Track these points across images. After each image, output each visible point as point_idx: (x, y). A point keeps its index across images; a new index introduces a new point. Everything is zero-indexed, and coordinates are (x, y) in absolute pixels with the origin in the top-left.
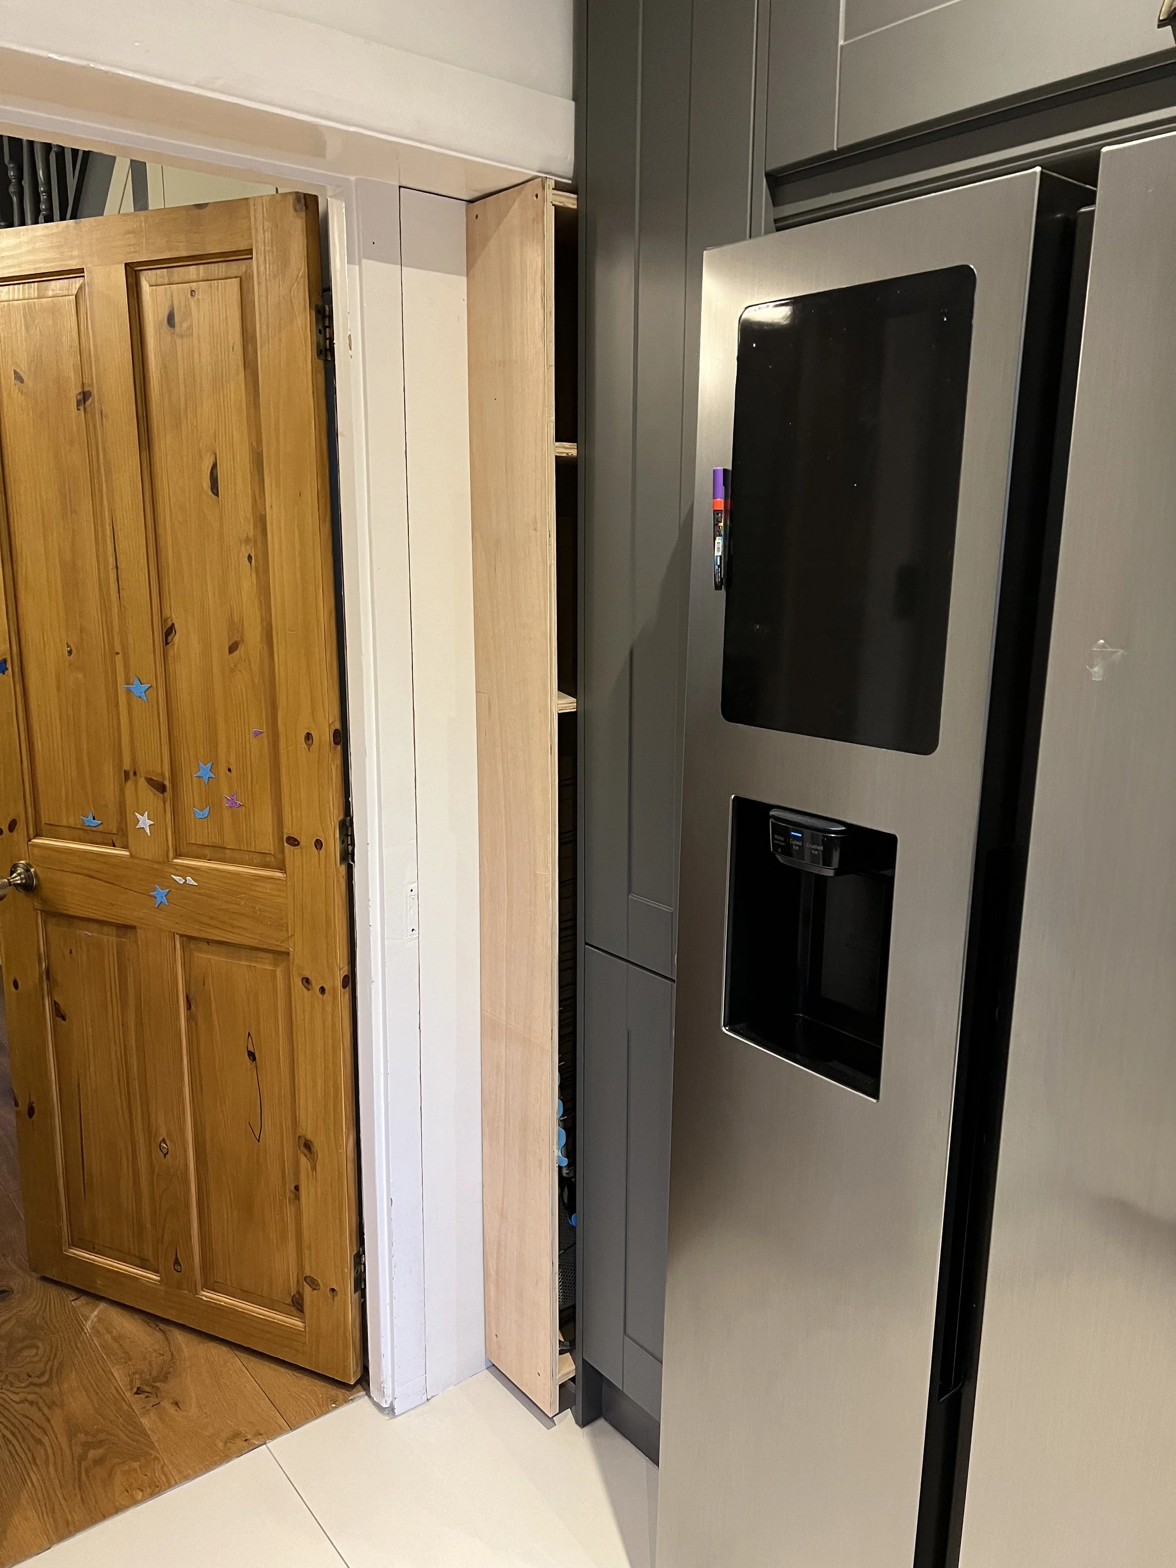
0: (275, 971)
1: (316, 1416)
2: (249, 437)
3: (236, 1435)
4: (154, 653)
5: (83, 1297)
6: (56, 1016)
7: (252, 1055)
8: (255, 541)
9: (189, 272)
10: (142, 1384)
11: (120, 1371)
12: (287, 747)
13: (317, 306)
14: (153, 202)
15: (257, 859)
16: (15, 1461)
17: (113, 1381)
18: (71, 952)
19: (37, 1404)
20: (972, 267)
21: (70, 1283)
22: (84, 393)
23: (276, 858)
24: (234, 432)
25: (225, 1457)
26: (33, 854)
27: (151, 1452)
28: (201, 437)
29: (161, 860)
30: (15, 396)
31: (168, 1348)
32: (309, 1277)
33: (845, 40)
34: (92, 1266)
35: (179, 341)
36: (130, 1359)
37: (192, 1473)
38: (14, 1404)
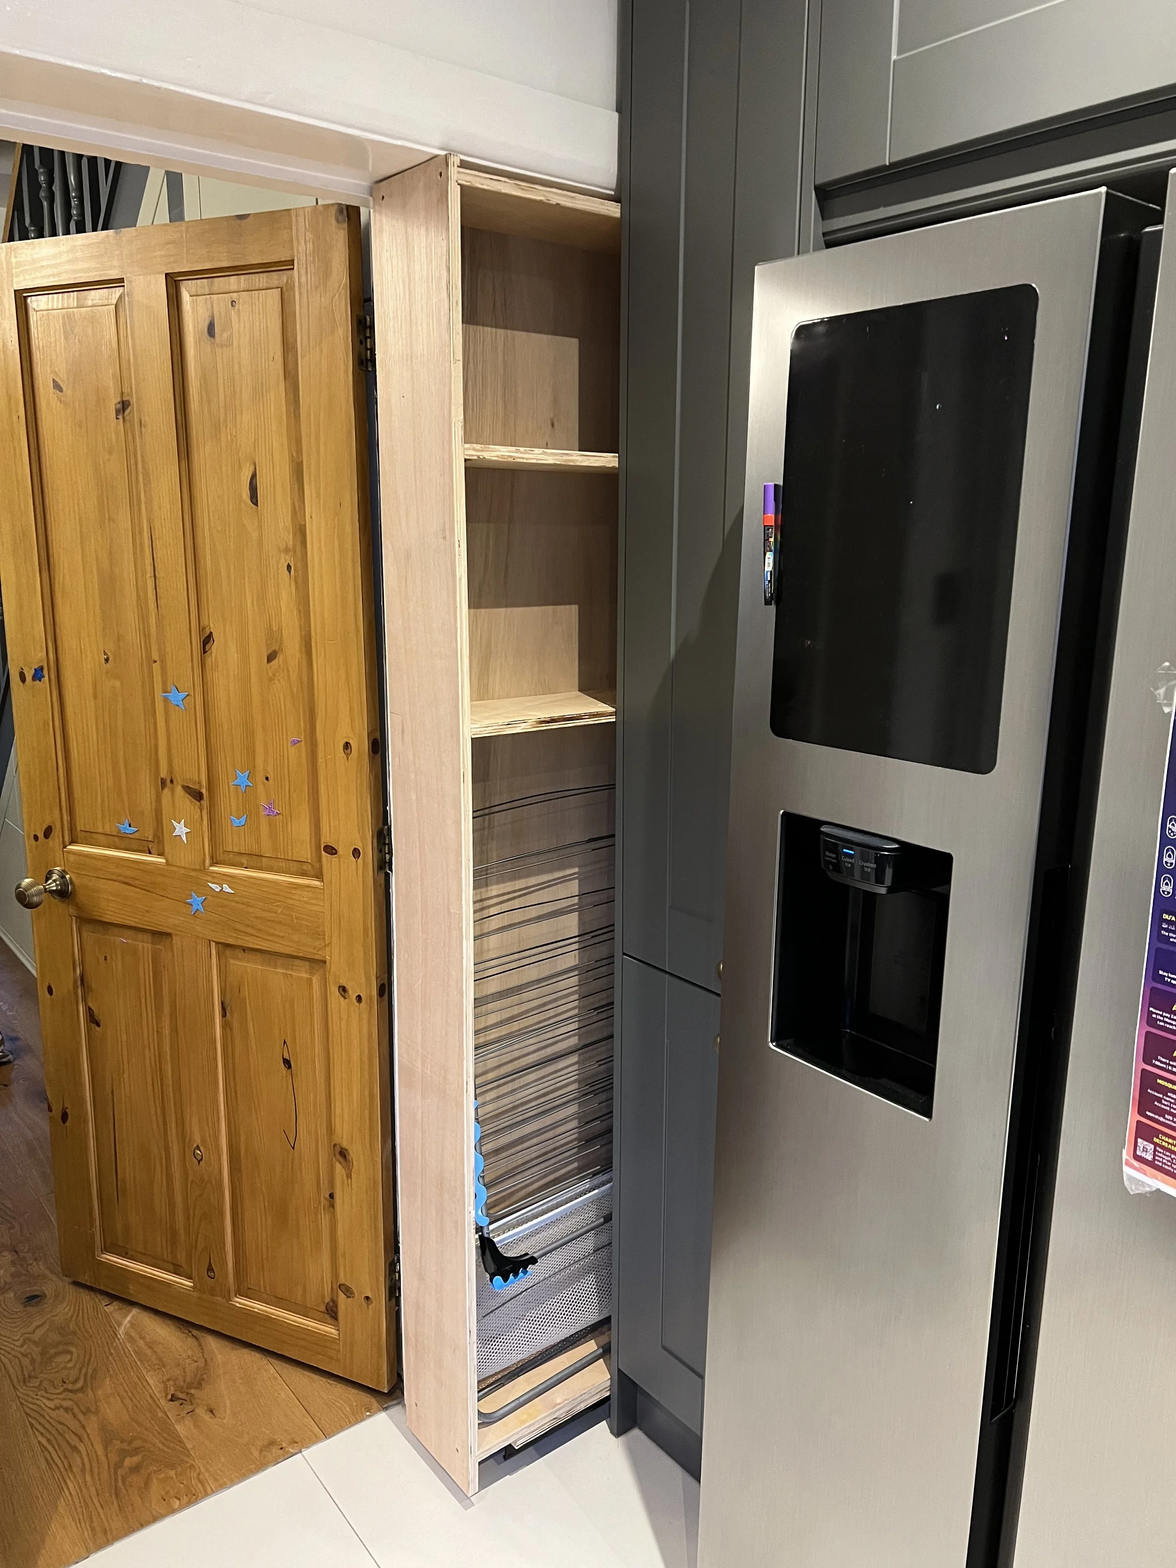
0: (311, 979)
1: (351, 1424)
2: (289, 448)
3: (272, 1443)
4: (192, 661)
5: (114, 1303)
6: (90, 1022)
7: (287, 1063)
8: (295, 551)
9: (229, 282)
10: (176, 1391)
11: (154, 1378)
12: (325, 757)
13: (358, 316)
14: (191, 213)
15: (294, 866)
16: (51, 1468)
17: (148, 1387)
18: (106, 959)
19: (72, 1409)
20: (1034, 285)
21: (102, 1288)
22: (123, 402)
23: (313, 866)
24: (274, 444)
25: (262, 1466)
26: (68, 861)
27: (186, 1459)
28: (240, 446)
29: (197, 867)
30: (54, 406)
31: (201, 1354)
32: (343, 1285)
33: (899, 54)
34: (125, 1271)
35: (219, 351)
36: (164, 1366)
37: (228, 1482)
38: (50, 1411)
